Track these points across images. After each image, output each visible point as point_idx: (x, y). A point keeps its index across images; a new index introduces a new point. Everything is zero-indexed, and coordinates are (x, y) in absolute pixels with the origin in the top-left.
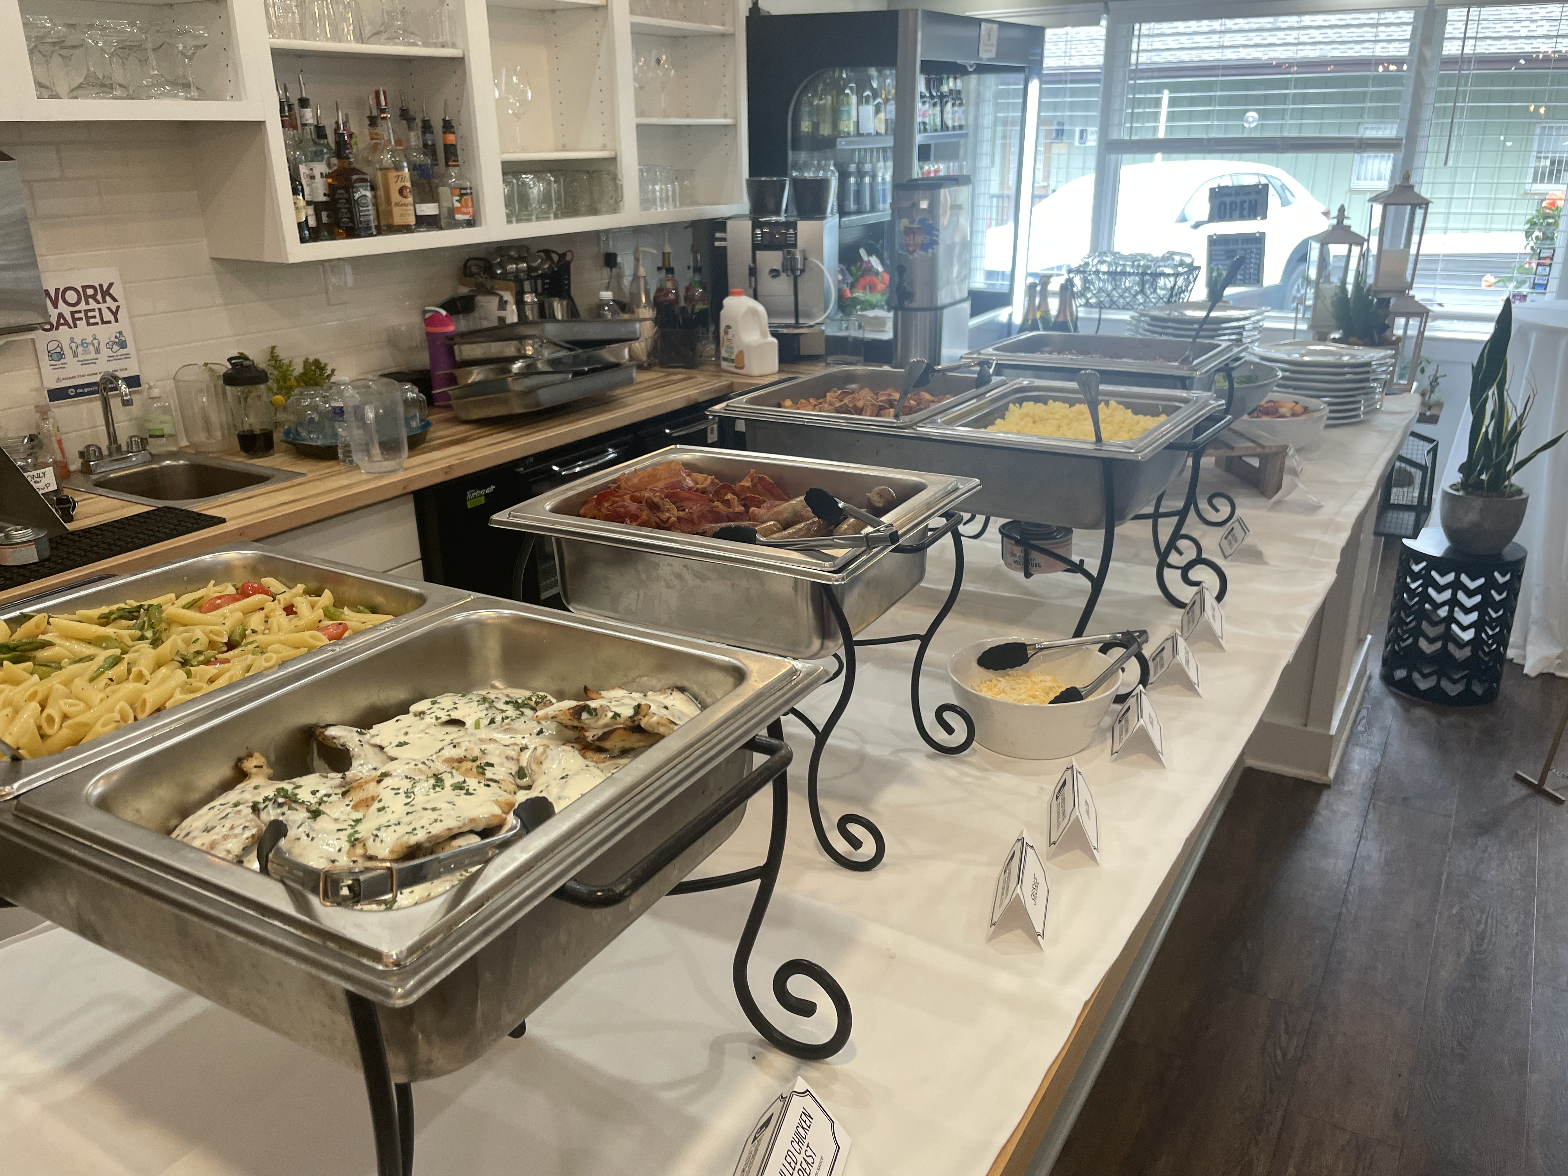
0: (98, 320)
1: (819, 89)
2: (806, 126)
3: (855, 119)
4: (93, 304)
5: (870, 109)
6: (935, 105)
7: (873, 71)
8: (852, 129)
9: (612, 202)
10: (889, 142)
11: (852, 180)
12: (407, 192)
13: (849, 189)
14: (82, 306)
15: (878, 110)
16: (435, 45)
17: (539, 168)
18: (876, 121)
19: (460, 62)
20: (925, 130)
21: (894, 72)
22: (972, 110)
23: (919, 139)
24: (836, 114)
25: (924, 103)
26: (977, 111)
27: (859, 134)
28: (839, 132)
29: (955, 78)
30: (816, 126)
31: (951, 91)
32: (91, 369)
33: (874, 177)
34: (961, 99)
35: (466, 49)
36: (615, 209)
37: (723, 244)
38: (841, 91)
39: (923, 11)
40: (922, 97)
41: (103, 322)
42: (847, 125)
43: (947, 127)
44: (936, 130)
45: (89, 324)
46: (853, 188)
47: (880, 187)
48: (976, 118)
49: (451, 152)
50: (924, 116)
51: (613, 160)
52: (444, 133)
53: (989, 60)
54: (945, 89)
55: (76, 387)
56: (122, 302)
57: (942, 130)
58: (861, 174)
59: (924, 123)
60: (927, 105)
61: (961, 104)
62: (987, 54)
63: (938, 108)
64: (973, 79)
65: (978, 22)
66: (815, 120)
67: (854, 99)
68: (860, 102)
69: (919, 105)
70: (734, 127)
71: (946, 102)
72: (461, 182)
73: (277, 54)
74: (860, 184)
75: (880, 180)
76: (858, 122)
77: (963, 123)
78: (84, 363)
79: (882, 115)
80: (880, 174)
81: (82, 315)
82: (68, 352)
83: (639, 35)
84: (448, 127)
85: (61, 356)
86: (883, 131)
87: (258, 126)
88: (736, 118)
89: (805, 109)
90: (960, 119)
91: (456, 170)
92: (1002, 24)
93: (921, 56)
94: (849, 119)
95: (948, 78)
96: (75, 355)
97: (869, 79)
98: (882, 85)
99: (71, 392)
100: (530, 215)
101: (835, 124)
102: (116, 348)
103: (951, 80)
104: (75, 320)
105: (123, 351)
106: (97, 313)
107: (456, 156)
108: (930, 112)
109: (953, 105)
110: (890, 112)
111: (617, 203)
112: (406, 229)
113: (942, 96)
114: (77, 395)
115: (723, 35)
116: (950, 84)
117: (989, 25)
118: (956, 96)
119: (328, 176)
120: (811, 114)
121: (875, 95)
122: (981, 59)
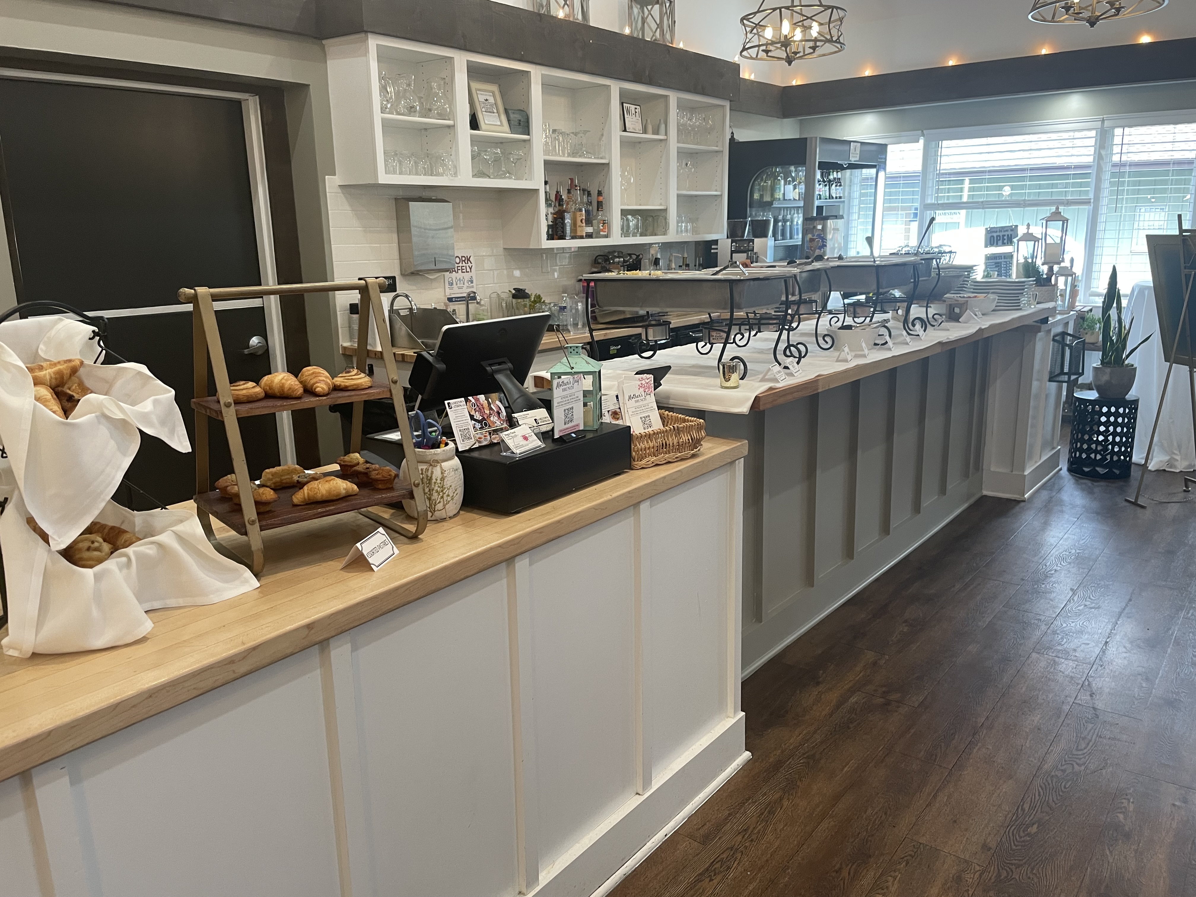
0: (465, 271)
1: (764, 177)
2: (756, 196)
3: (782, 192)
4: (464, 264)
5: (791, 187)
6: (826, 185)
7: (792, 168)
8: (781, 197)
9: (664, 230)
10: (801, 204)
11: (780, 224)
12: (584, 221)
13: (778, 229)
14: (460, 265)
15: (795, 188)
16: (598, 158)
17: (634, 213)
18: (794, 193)
19: (607, 165)
20: (820, 198)
21: (804, 168)
22: (847, 188)
23: (817, 203)
24: (773, 190)
25: (820, 184)
26: (850, 189)
27: (784, 199)
28: (774, 199)
29: (837, 172)
30: (762, 196)
31: (835, 179)
32: (461, 291)
33: (792, 222)
34: (840, 182)
35: (610, 159)
36: (665, 234)
37: (715, 251)
38: (776, 178)
39: (820, 138)
40: (819, 181)
41: (467, 272)
42: (779, 195)
43: (833, 198)
44: (826, 199)
45: (462, 272)
46: (780, 228)
47: (795, 227)
48: (850, 193)
49: (600, 205)
50: (819, 191)
51: (665, 210)
52: (598, 196)
53: (855, 161)
54: (831, 177)
55: (455, 298)
56: (473, 264)
57: (830, 198)
58: (785, 221)
59: (820, 195)
60: (821, 186)
61: (840, 186)
62: (854, 159)
63: (828, 187)
64: (848, 172)
65: (849, 142)
66: (762, 193)
67: (782, 182)
68: (785, 184)
69: (817, 185)
70: (721, 196)
71: (832, 184)
72: (604, 218)
73: (546, 163)
74: (784, 226)
75: (795, 223)
76: (784, 194)
77: (842, 195)
78: (459, 288)
79: (797, 190)
80: (796, 220)
81: (460, 268)
82: (454, 283)
83: (681, 153)
84: (600, 193)
85: (452, 284)
86: (797, 198)
87: (536, 191)
88: (722, 191)
89: (757, 187)
90: (840, 193)
91: (602, 212)
92: (862, 143)
93: (819, 159)
94: (780, 192)
95: (833, 172)
96: (457, 285)
97: (791, 172)
98: (797, 175)
99: (454, 300)
100: (629, 234)
101: (772, 195)
102: (470, 283)
103: (835, 173)
104: (458, 270)
105: (472, 285)
106: (465, 268)
107: (602, 206)
108: (823, 189)
109: (836, 186)
110: (802, 189)
111: (666, 230)
112: (582, 237)
113: (830, 181)
114: (456, 301)
115: (717, 152)
116: (833, 175)
117: (856, 144)
118: (838, 181)
119: (554, 214)
120: (759, 190)
121: (794, 180)
122: (851, 161)
